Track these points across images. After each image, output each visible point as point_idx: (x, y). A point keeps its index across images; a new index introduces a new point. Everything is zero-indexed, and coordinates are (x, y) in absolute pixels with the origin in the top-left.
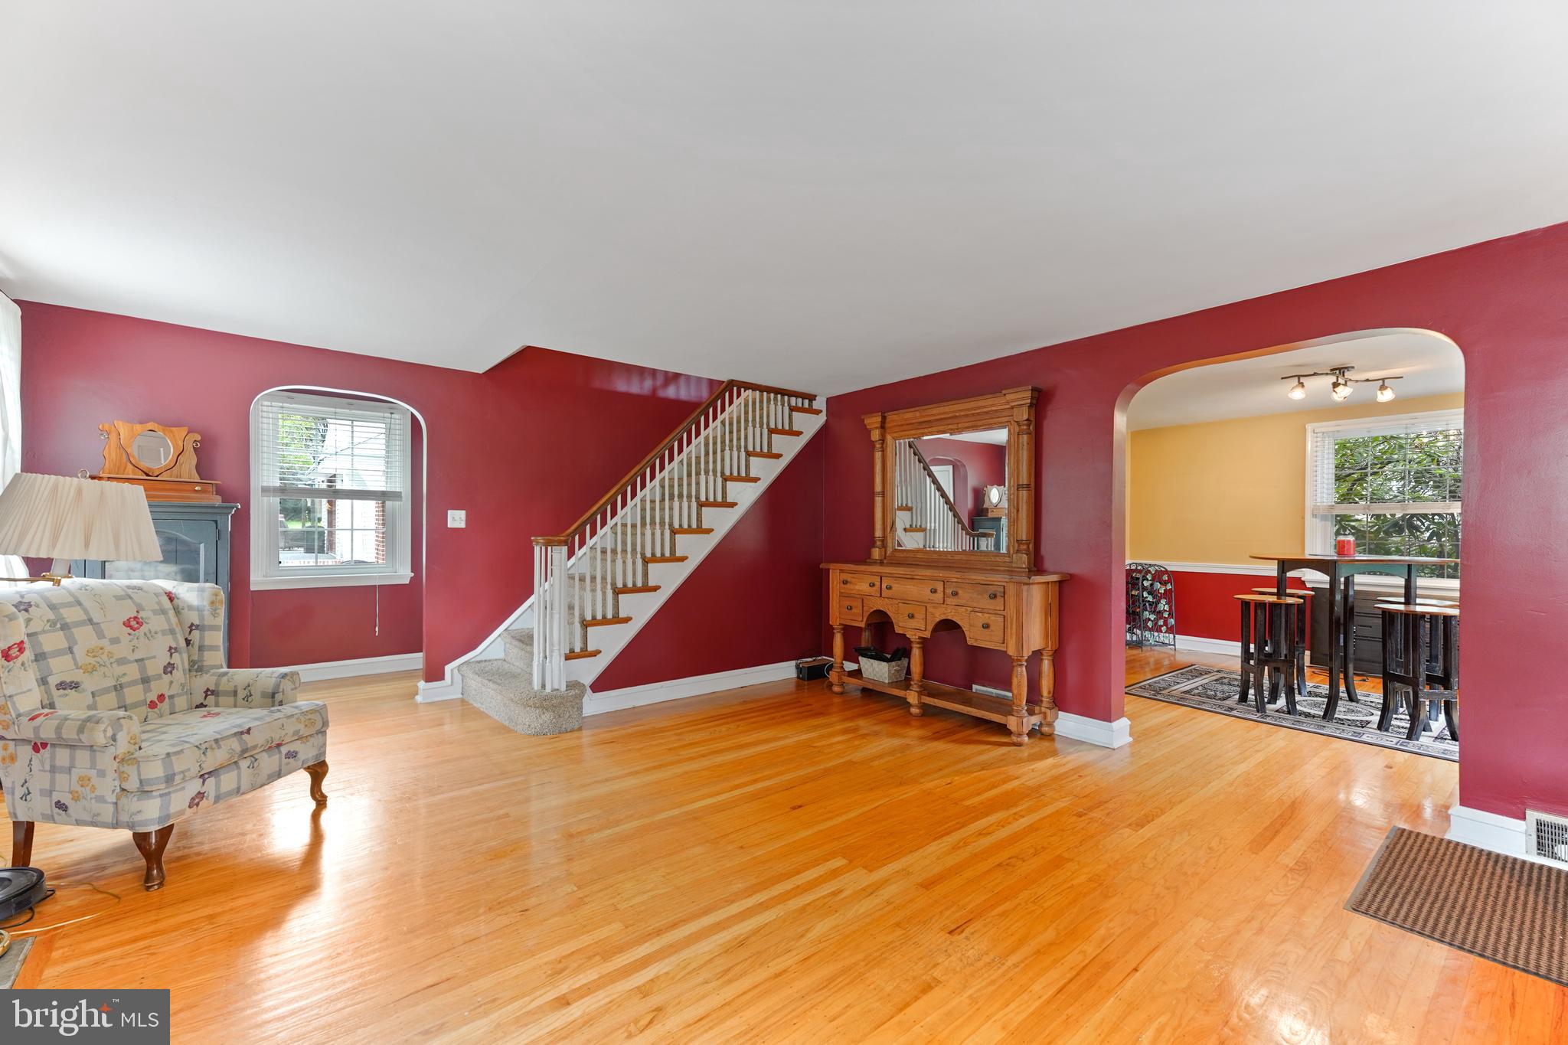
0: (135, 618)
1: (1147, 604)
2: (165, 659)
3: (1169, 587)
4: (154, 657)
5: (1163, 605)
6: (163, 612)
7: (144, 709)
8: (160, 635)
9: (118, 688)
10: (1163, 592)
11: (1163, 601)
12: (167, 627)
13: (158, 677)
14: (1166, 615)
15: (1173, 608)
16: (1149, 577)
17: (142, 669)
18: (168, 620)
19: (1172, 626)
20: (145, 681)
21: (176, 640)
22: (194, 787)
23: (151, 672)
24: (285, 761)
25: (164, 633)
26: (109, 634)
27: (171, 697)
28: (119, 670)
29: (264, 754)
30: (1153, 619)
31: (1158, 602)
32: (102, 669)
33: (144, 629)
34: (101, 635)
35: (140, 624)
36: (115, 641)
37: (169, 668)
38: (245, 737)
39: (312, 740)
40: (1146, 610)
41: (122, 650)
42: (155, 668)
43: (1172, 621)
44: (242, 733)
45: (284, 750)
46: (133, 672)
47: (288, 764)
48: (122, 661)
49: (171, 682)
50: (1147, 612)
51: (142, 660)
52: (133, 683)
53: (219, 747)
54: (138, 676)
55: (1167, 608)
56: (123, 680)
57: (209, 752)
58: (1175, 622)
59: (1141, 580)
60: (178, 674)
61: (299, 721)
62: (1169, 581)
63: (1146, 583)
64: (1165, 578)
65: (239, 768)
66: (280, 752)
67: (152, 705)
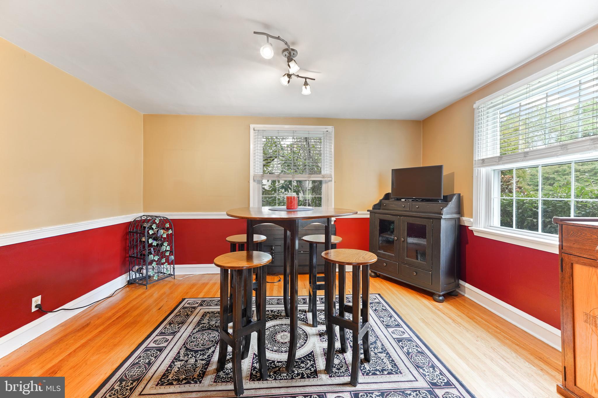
1: (152, 249)
3: (170, 232)
5: (166, 247)
10: (165, 236)
11: (166, 244)
14: (167, 254)
15: (173, 247)
16: (154, 226)
19: (173, 261)
30: (156, 260)
31: (162, 245)
40: (151, 254)
43: (172, 257)
50: (152, 255)
55: (168, 248)
58: (175, 257)
59: (147, 230)
62: (170, 228)
63: (151, 232)
64: (167, 225)
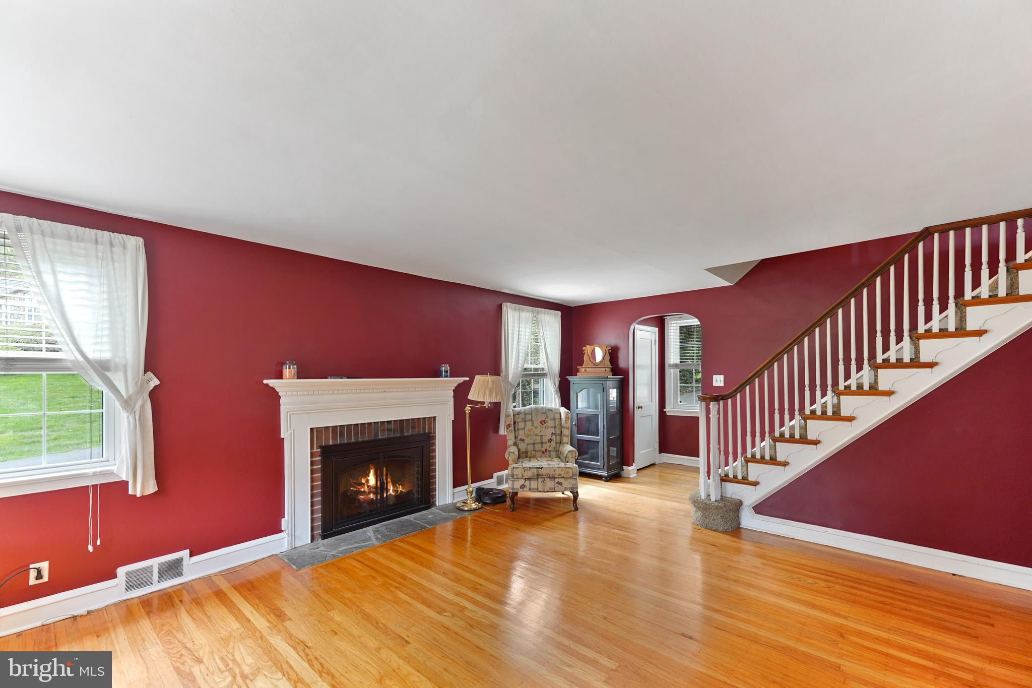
0: (544, 421)
2: (549, 437)
4: (546, 435)
6: (555, 419)
7: (540, 453)
8: (550, 428)
9: (534, 444)
12: (553, 425)
13: (546, 443)
17: (542, 439)
18: (555, 423)
20: (542, 443)
21: (555, 431)
22: (522, 482)
23: (544, 441)
24: (556, 485)
25: (552, 427)
26: (535, 425)
27: (549, 451)
28: (535, 438)
29: (548, 479)
32: (531, 437)
33: (545, 425)
34: (533, 425)
35: (545, 423)
36: (536, 428)
37: (550, 440)
38: (540, 470)
39: (569, 480)
41: (537, 431)
42: (546, 439)
44: (539, 468)
45: (557, 480)
46: (538, 439)
47: (558, 486)
48: (536, 435)
49: (550, 446)
51: (542, 436)
52: (538, 443)
53: (530, 471)
54: (540, 441)
56: (536, 442)
57: (526, 471)
60: (553, 443)
61: (562, 470)
65: (538, 481)
66: (554, 481)
67: (543, 452)
